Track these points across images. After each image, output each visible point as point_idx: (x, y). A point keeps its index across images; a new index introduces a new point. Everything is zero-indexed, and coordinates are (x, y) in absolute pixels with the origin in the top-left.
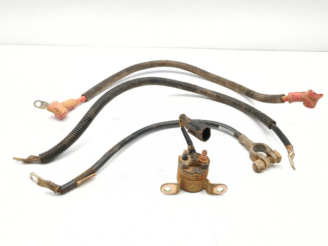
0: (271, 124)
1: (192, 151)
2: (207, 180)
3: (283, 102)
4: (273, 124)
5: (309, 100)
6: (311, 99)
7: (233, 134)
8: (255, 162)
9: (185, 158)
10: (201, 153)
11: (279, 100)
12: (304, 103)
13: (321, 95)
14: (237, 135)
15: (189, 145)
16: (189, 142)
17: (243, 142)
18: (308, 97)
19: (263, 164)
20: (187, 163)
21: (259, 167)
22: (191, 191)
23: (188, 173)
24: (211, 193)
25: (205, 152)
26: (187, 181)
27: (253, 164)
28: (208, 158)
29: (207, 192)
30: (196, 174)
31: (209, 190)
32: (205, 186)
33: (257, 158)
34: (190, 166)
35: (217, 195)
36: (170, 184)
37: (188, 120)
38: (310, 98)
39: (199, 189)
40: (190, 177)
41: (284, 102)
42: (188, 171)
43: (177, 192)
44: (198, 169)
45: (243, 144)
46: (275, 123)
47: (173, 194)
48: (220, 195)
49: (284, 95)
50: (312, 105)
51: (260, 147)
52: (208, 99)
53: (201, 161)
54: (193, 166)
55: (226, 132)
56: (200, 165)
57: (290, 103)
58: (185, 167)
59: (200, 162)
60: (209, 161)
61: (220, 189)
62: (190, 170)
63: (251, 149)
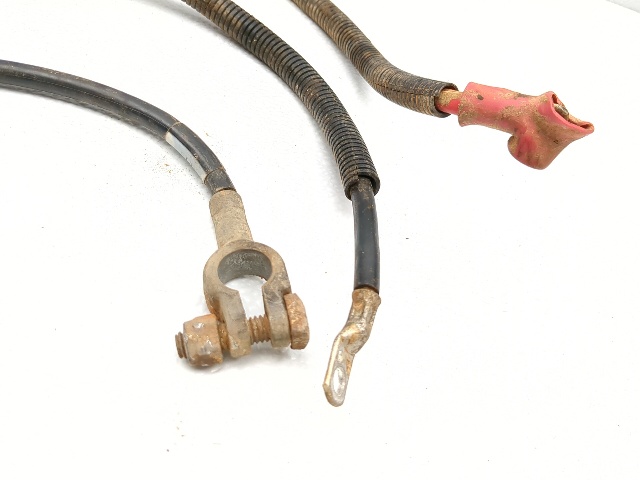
0: (355, 181)
3: (441, 112)
5: (531, 132)
6: (543, 130)
7: (203, 177)
12: (510, 141)
13: (586, 126)
14: (211, 187)
18: (534, 119)
21: (191, 352)
33: (215, 304)
38: (539, 124)
41: (444, 114)
46: (375, 184)
49: (451, 87)
50: (539, 154)
57: (462, 122)
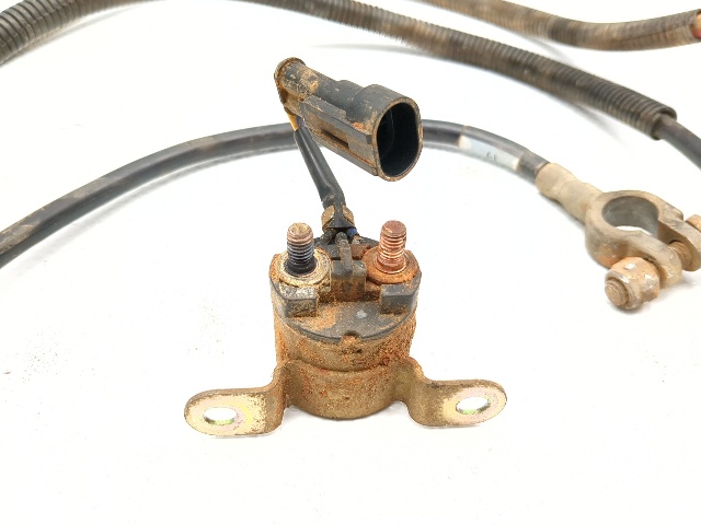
0: (656, 121)
1: (340, 229)
2: (410, 365)
4: (667, 120)
7: (515, 162)
8: (618, 268)
9: (300, 263)
10: (376, 236)
11: (686, 30)
14: (529, 168)
15: (326, 205)
16: (329, 191)
17: (556, 190)
19: (650, 276)
20: (307, 287)
21: (635, 291)
22: (338, 414)
23: (316, 337)
24: (432, 419)
25: (396, 233)
26: (312, 371)
27: (610, 278)
28: (411, 260)
29: (412, 415)
30: (352, 340)
31: (421, 408)
32: (400, 389)
33: (622, 250)
34: (325, 300)
35: (457, 425)
36: (226, 393)
37: (312, 78)
39: (374, 404)
40: (326, 352)
42: (313, 325)
43: (272, 424)
44: (362, 314)
45: (556, 201)
46: (671, 113)
47: (254, 433)
48: (471, 425)
51: (628, 207)
52: (420, 54)
53: (379, 275)
54: (341, 299)
55: (488, 159)
56: (373, 296)
58: (294, 310)
59: (369, 279)
60: (417, 275)
61: (469, 401)
62: (327, 320)
63: (596, 216)
